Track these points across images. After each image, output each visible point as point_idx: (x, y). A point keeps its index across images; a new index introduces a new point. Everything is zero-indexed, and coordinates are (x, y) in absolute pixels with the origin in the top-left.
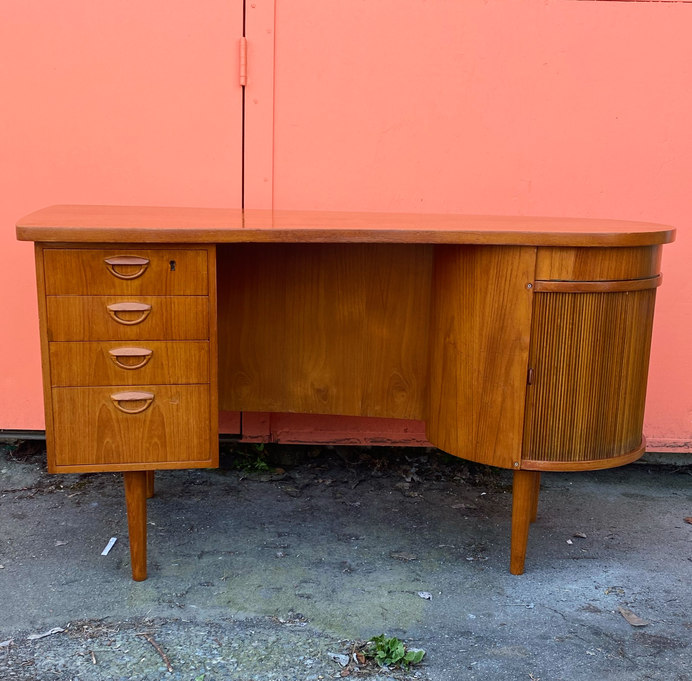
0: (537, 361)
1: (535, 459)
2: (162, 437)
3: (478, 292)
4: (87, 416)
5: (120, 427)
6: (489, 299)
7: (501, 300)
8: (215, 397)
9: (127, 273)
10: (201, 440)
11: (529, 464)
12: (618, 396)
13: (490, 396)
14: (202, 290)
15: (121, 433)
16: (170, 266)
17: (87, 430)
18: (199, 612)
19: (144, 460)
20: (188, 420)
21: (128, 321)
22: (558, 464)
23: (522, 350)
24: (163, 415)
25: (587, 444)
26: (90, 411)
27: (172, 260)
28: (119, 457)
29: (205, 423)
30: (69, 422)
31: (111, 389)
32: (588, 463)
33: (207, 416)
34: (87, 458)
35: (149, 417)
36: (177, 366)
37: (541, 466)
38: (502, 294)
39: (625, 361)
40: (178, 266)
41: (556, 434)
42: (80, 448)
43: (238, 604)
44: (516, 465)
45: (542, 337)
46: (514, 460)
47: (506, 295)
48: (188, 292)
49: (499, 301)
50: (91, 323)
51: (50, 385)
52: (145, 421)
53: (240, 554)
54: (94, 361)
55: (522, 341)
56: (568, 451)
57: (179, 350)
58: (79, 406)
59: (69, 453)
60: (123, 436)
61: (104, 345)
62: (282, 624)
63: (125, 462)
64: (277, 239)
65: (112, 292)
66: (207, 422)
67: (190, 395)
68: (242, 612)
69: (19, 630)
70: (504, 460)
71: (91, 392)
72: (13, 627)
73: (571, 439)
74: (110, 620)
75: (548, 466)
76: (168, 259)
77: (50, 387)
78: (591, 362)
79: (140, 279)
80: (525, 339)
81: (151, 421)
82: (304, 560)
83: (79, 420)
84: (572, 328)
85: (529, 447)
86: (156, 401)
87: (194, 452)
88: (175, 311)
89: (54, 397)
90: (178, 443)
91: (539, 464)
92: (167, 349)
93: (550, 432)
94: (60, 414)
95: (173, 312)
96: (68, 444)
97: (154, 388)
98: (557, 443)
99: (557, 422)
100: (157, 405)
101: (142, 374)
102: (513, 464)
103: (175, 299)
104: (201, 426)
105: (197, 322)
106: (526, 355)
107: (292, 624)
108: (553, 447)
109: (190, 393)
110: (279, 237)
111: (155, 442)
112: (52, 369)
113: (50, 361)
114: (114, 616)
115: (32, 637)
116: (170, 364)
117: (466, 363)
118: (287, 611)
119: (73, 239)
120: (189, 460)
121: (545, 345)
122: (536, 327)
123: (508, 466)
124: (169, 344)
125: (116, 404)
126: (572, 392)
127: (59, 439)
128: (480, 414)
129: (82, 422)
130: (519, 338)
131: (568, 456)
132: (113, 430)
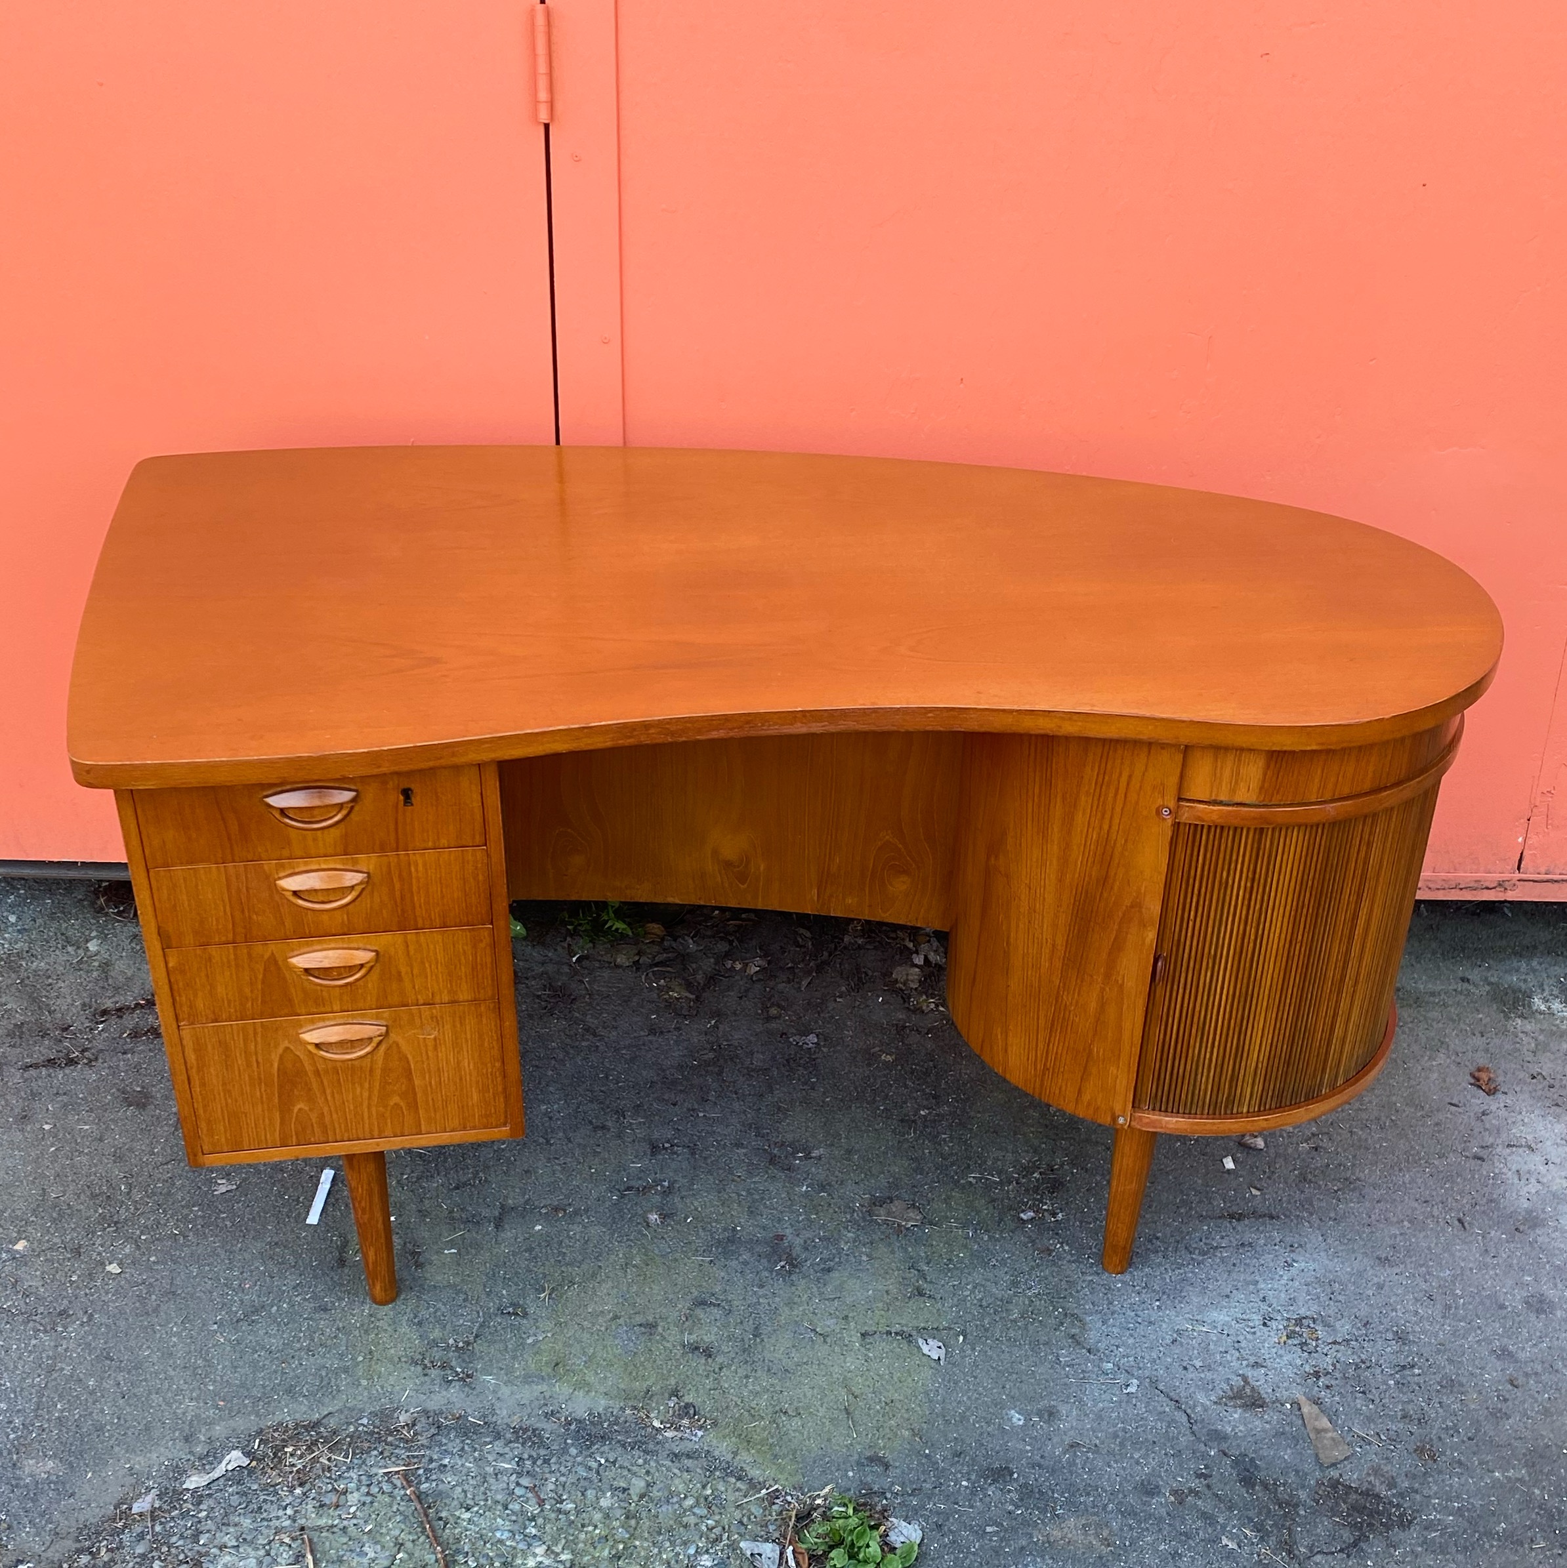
0: (1175, 942)
1: (1160, 1110)
2: (410, 1095)
3: (1059, 799)
4: (255, 1069)
5: (322, 1082)
6: (1080, 819)
7: (1106, 827)
8: (510, 1022)
9: (313, 817)
10: (487, 1095)
11: (1147, 1120)
12: (1340, 992)
13: (1074, 994)
14: (474, 838)
15: (324, 1092)
16: (402, 798)
17: (258, 1093)
18: (499, 1395)
19: (376, 1133)
20: (459, 1063)
21: (323, 902)
22: (1205, 1124)
23: (1143, 925)
24: (407, 1058)
25: (1267, 1084)
26: (260, 1060)
27: (406, 786)
28: (325, 1131)
29: (493, 1066)
30: (221, 1083)
31: (299, 1020)
32: (1266, 1120)
33: (496, 1052)
34: (263, 1138)
35: (380, 1062)
36: (429, 974)
37: (1171, 1126)
38: (1108, 816)
39: (1359, 931)
40: (418, 798)
41: (1205, 1071)
42: (247, 1124)
43: (573, 1371)
44: (1121, 1120)
45: (1189, 900)
46: (1118, 1111)
47: (1116, 821)
48: (444, 842)
49: (1101, 828)
50: (246, 911)
51: (175, 1023)
52: (371, 1070)
53: (576, 1212)
54: (260, 977)
55: (1144, 910)
56: (1228, 1098)
57: (431, 947)
58: (238, 1055)
59: (225, 1131)
60: (329, 1098)
61: (273, 947)
62: (658, 1430)
63: (338, 1138)
64: (629, 741)
65: (286, 853)
66: (498, 1064)
67: (461, 1023)
68: (581, 1393)
69: (166, 1463)
70: (1097, 1109)
71: (259, 1030)
72: (154, 1456)
73: (1234, 1078)
74: (332, 1423)
75: (1185, 1127)
76: (398, 785)
77: (175, 1026)
78: (1287, 946)
79: (342, 825)
80: (1152, 907)
81: (384, 1070)
82: (702, 1233)
83: (240, 1076)
84: (1252, 887)
85: (1149, 1086)
86: (391, 1035)
87: (474, 1115)
88: (418, 879)
89: (185, 1042)
90: (440, 1102)
91: (1167, 1122)
92: (408, 946)
93: (1194, 1067)
94: (200, 1069)
95: (414, 881)
96: (223, 1117)
97: (386, 1012)
98: (1206, 1082)
99: (1209, 1050)
100: (394, 1042)
101: (360, 991)
102: (1114, 1119)
103: (417, 857)
104: (484, 1071)
105: (466, 896)
106: (1151, 935)
107: (676, 1433)
108: (1197, 1092)
109: (460, 1017)
110: (630, 737)
111: (395, 1104)
112: (176, 994)
113: (170, 981)
114: (340, 1411)
115: (194, 1481)
116: (416, 971)
117: (1029, 922)
118: (667, 1395)
119: (194, 781)
120: (464, 1129)
121: (1192, 917)
122: (1176, 883)
123: (1106, 1120)
124: (411, 935)
125: (311, 1048)
126: (1245, 998)
127: (205, 1112)
128: (1053, 1021)
129: (247, 1079)
130: (1137, 905)
131: (1226, 1107)
132: (310, 1090)
